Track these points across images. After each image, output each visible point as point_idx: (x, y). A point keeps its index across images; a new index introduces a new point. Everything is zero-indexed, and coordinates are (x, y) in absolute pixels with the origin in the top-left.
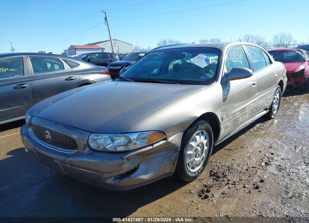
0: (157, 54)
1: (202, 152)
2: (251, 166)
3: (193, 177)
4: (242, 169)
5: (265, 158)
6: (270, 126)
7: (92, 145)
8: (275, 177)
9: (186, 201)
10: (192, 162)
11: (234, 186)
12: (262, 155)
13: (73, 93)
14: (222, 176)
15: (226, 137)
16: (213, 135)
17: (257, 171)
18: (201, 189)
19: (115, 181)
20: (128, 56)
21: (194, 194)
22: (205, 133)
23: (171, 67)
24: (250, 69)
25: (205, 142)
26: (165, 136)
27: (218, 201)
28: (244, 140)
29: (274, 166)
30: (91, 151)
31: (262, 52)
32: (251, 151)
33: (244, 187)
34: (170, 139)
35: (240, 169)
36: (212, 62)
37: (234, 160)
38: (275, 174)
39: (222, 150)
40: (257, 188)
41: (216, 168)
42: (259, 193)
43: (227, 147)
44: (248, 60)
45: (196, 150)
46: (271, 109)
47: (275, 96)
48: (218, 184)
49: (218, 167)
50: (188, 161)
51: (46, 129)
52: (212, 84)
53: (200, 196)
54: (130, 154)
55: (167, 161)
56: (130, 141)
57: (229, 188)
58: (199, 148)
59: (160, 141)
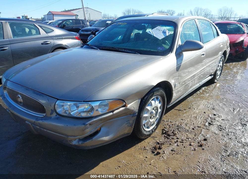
0: (121, 24)
1: (156, 115)
2: (197, 126)
3: (147, 135)
4: (189, 128)
5: (209, 119)
6: (213, 89)
7: (59, 110)
8: (216, 136)
9: (141, 157)
10: (147, 123)
11: (182, 143)
12: (206, 116)
13: (48, 57)
14: (172, 134)
15: (177, 100)
16: (166, 99)
17: (201, 131)
18: (154, 146)
19: (79, 142)
20: (98, 23)
21: (148, 150)
22: (160, 98)
23: (133, 35)
24: (201, 42)
25: (159, 105)
26: (124, 103)
27: (167, 158)
28: (191, 102)
29: (216, 126)
30: (58, 116)
31: (212, 25)
32: (197, 112)
33: (190, 145)
34: (129, 106)
35: (187, 128)
36: (168, 34)
37: (182, 120)
38: (216, 133)
39: (173, 110)
40: (201, 146)
41: (167, 127)
42: (202, 151)
43: (177, 108)
44: (199, 32)
45: (151, 113)
46: (215, 75)
47: (219, 64)
48: (169, 142)
49: (169, 126)
50: (144, 122)
51: (18, 93)
52: (168, 54)
53: (153, 152)
54: (92, 120)
55: (126, 124)
56: (92, 109)
57: (178, 146)
58: (154, 111)
59: (120, 108)
